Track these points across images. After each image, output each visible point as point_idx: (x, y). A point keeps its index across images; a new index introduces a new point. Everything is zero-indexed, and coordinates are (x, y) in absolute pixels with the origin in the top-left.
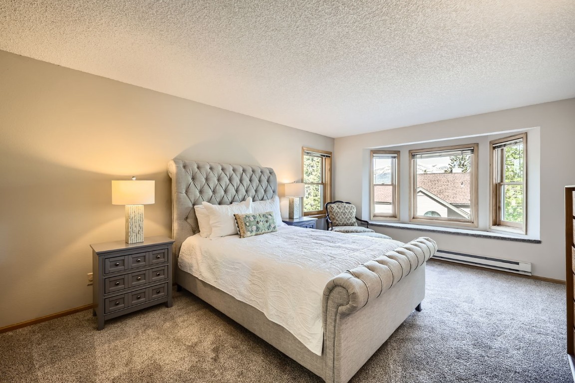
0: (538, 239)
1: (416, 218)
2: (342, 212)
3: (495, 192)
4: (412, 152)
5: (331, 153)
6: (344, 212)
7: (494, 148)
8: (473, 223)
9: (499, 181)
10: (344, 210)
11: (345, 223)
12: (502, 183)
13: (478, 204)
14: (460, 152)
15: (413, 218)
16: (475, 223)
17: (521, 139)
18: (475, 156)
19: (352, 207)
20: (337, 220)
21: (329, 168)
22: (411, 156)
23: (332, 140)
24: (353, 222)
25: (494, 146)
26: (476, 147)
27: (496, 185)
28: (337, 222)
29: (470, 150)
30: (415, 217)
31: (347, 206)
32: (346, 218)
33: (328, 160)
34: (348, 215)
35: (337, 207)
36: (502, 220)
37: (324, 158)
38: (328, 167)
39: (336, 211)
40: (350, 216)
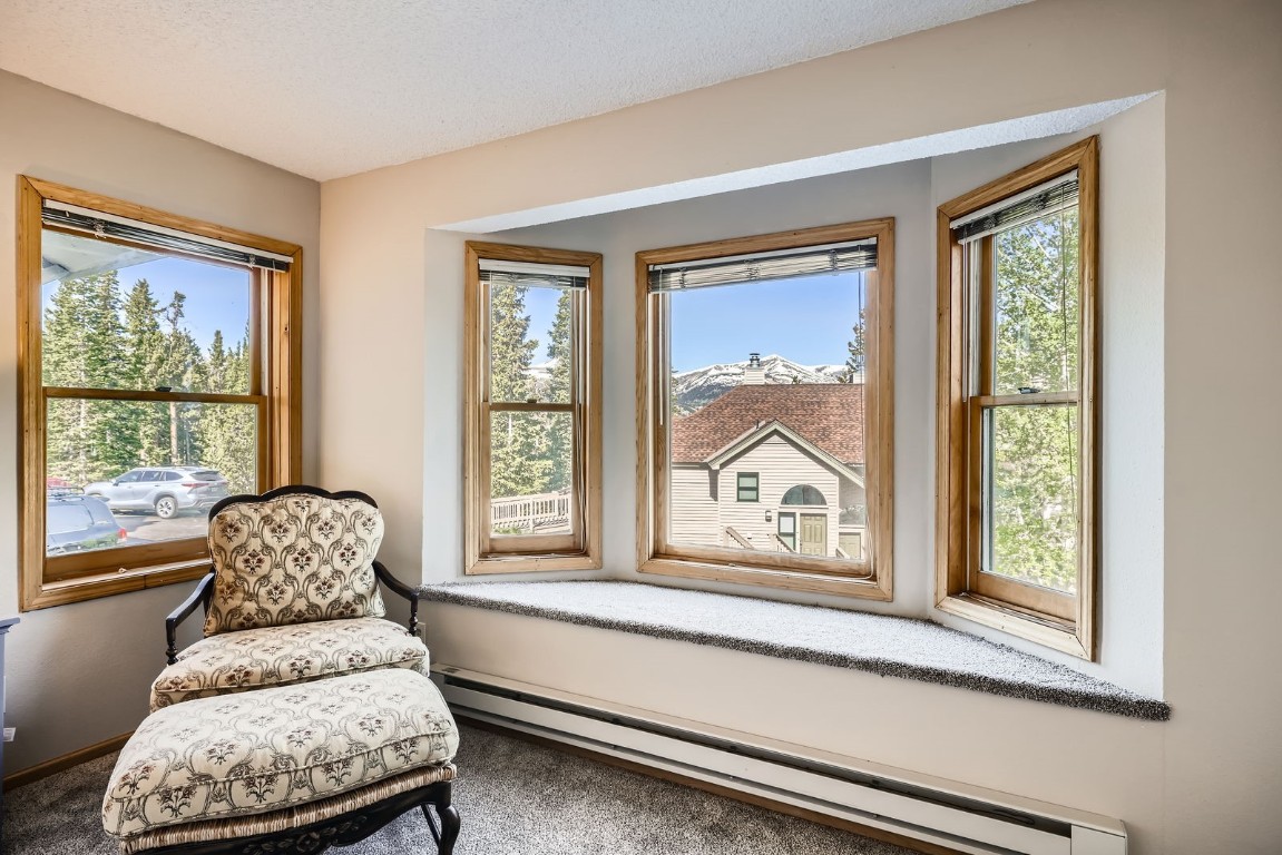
0: (1154, 692)
1: (668, 555)
2: (289, 549)
3: (957, 443)
4: (647, 258)
5: (297, 251)
6: (303, 544)
7: (956, 235)
8: (874, 578)
9: (973, 391)
10: (306, 534)
11: (301, 605)
12: (985, 401)
13: (892, 495)
14: (826, 258)
15: (657, 554)
16: (884, 583)
17: (1072, 177)
18: (881, 275)
19: (357, 514)
20: (251, 597)
21: (286, 319)
22: (644, 280)
23: (309, 192)
24: (348, 596)
25: (954, 225)
26: (884, 236)
27: (963, 406)
28: (250, 607)
29: (863, 248)
30: (663, 551)
31: (326, 514)
32: (314, 575)
33: (282, 284)
34: (325, 562)
35: (266, 520)
36: (986, 569)
37: (265, 270)
38: (282, 318)
39: (255, 544)
40: (338, 564)
